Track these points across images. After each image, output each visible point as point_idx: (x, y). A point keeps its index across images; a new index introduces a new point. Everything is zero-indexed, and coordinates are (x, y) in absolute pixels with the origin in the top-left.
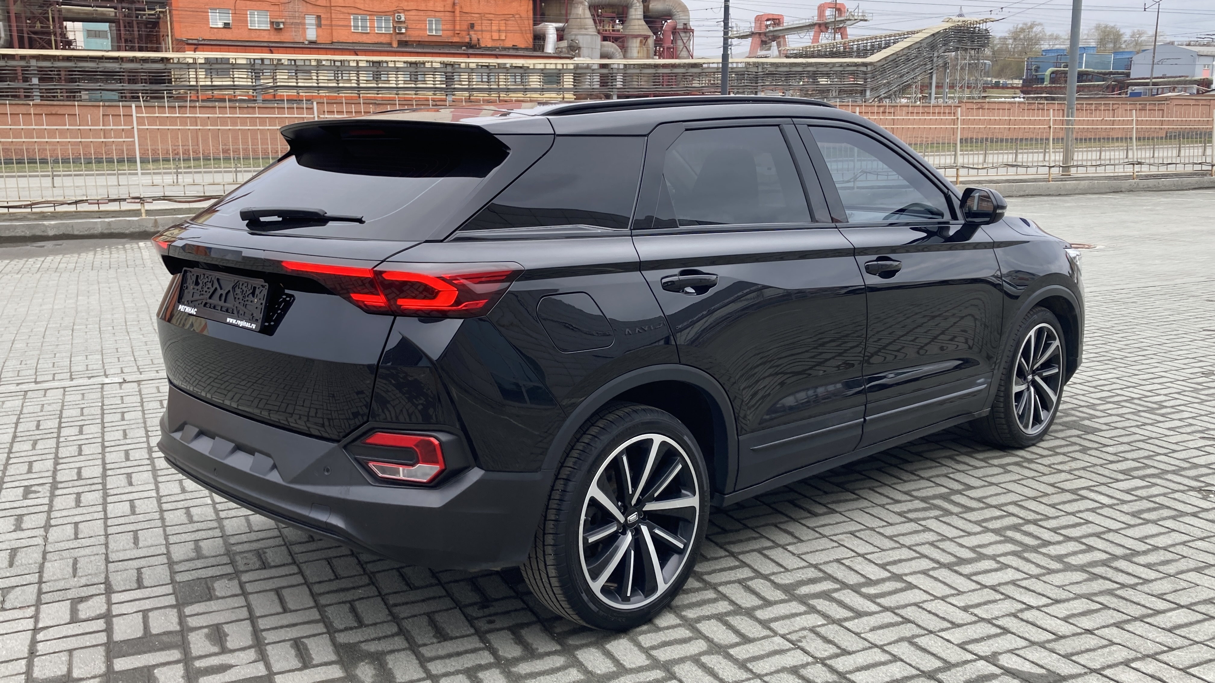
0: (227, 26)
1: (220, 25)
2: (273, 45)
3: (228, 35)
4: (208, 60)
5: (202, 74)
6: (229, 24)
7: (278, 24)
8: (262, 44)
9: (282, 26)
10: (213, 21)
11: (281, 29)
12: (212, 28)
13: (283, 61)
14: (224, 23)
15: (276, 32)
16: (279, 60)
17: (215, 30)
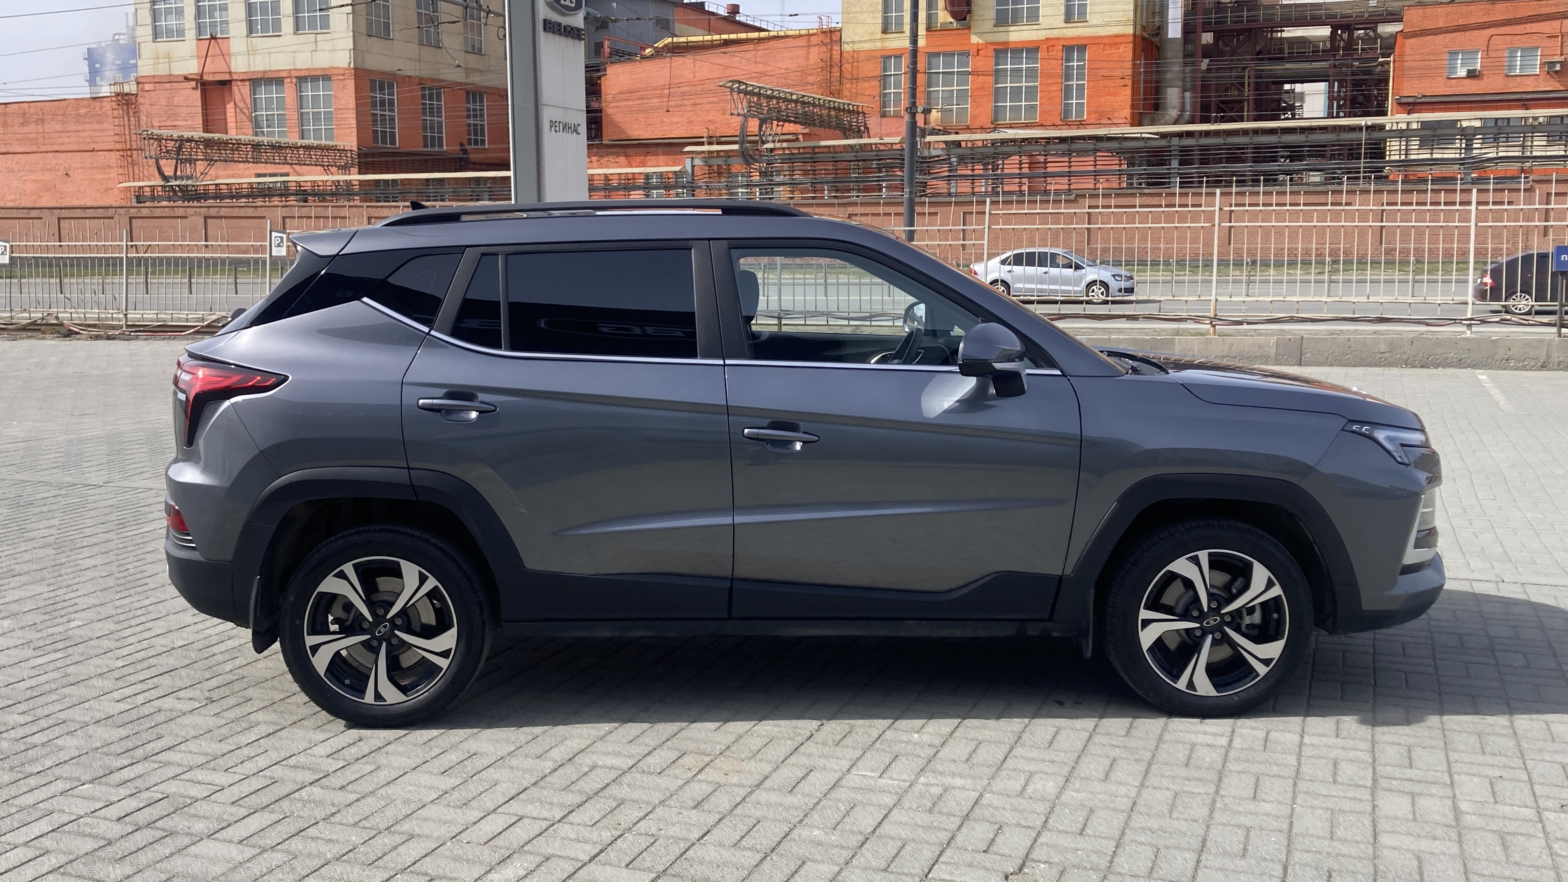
0: (1472, 75)
1: (1462, 73)
2: (1529, 96)
3: (1472, 87)
4: (1425, 125)
5: (1415, 143)
6: (1476, 70)
7: (1552, 64)
9: (1558, 68)
10: (1453, 69)
11: (1556, 72)
12: (1449, 78)
13: (1541, 120)
14: (1468, 70)
15: (1548, 76)
16: (1535, 118)
17: (1453, 81)
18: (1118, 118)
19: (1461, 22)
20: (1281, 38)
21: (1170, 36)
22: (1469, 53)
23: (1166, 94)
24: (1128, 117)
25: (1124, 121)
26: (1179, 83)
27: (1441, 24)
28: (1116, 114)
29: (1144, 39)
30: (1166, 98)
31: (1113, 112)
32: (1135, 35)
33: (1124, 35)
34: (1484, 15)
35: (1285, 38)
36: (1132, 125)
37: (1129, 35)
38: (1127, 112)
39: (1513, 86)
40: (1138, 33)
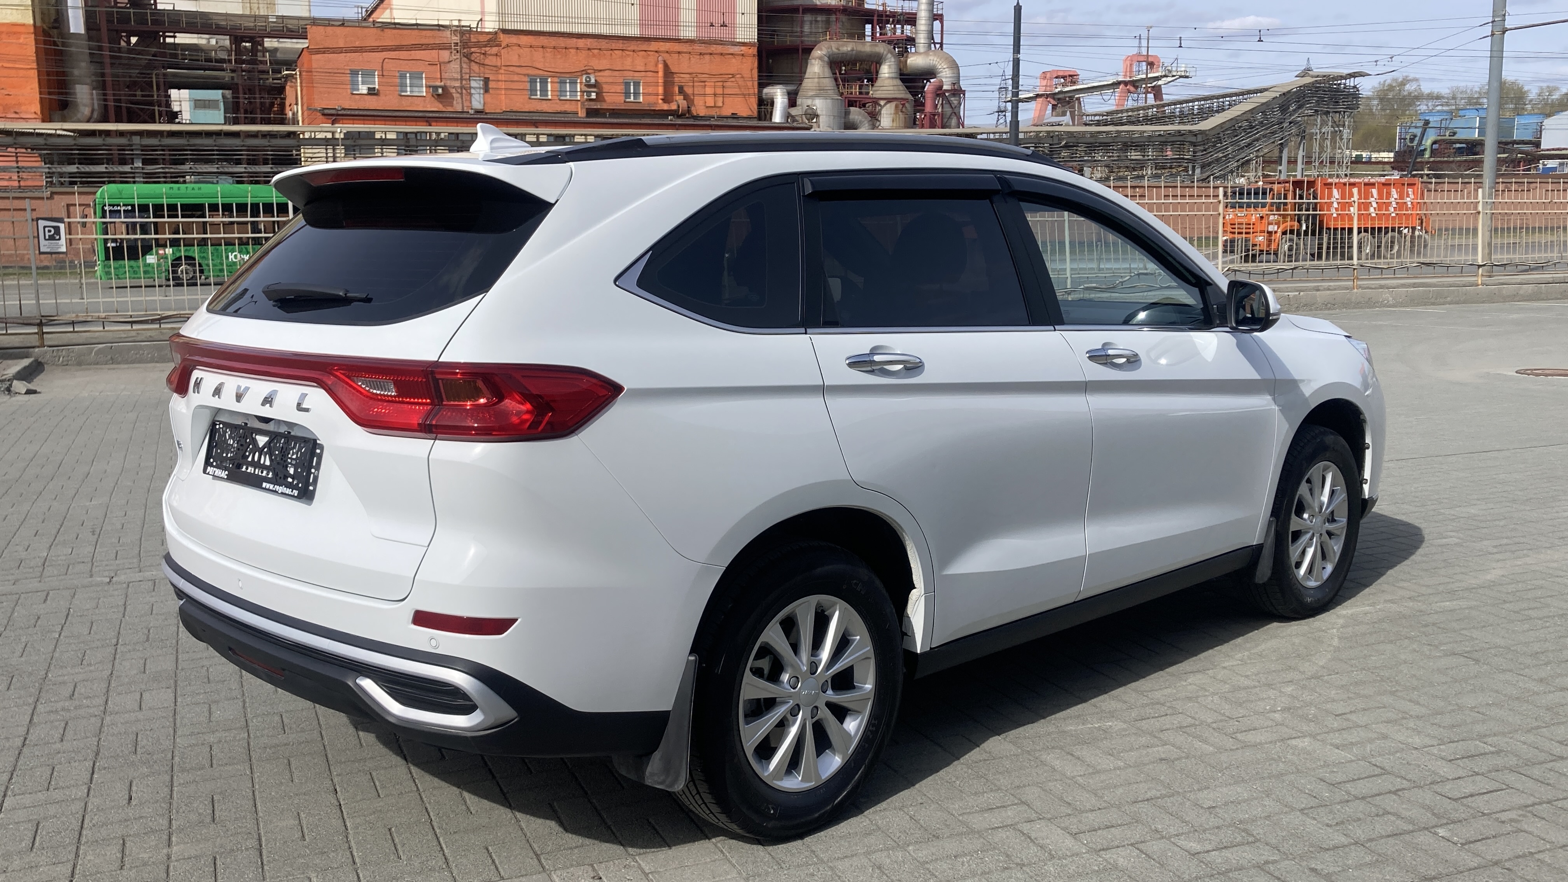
0: (372, 92)
1: (363, 89)
2: (431, 115)
3: (373, 103)
4: (348, 136)
6: (374, 88)
7: (436, 88)
8: (416, 114)
9: (440, 91)
10: (355, 84)
11: (439, 95)
12: (353, 94)
13: (442, 136)
14: (369, 88)
15: (433, 99)
16: (438, 134)
17: (357, 97)
18: (26, 112)
19: (357, 44)
20: (174, 44)
21: (72, 31)
22: (367, 74)
23: (75, 89)
24: (39, 113)
25: (34, 116)
26: (88, 80)
27: (341, 44)
28: (23, 108)
29: (44, 30)
30: (75, 94)
31: (20, 104)
32: (35, 25)
33: (24, 25)
34: (376, 40)
35: (179, 44)
36: (43, 121)
37: (29, 25)
38: (36, 107)
39: (406, 105)
40: (39, 24)
